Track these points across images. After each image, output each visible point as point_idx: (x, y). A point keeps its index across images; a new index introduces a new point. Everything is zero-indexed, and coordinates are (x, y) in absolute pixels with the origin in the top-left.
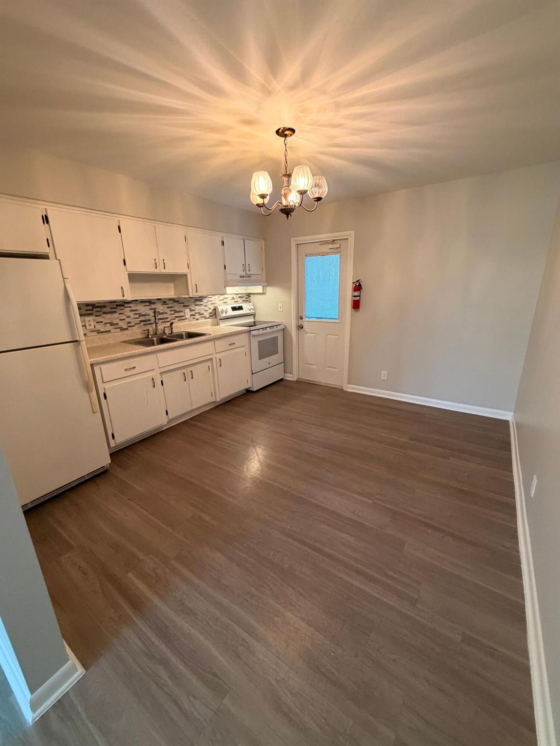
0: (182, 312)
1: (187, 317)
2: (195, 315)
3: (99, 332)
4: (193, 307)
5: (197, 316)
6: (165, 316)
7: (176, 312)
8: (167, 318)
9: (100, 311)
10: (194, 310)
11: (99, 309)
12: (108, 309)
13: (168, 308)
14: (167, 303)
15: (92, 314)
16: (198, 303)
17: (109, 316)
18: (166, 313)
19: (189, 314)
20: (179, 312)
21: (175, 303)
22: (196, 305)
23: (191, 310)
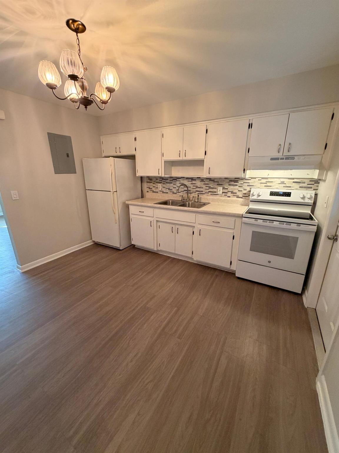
0: (216, 188)
1: (218, 193)
2: (227, 193)
3: (163, 192)
4: (227, 186)
5: (229, 194)
6: (201, 190)
7: (210, 188)
8: (202, 191)
9: (165, 182)
10: (227, 189)
11: (165, 181)
12: (168, 181)
13: (204, 184)
14: (204, 181)
15: (161, 183)
16: (233, 183)
17: (168, 185)
18: (202, 188)
19: (221, 191)
20: (213, 188)
21: (210, 182)
22: (229, 185)
23: (224, 188)
